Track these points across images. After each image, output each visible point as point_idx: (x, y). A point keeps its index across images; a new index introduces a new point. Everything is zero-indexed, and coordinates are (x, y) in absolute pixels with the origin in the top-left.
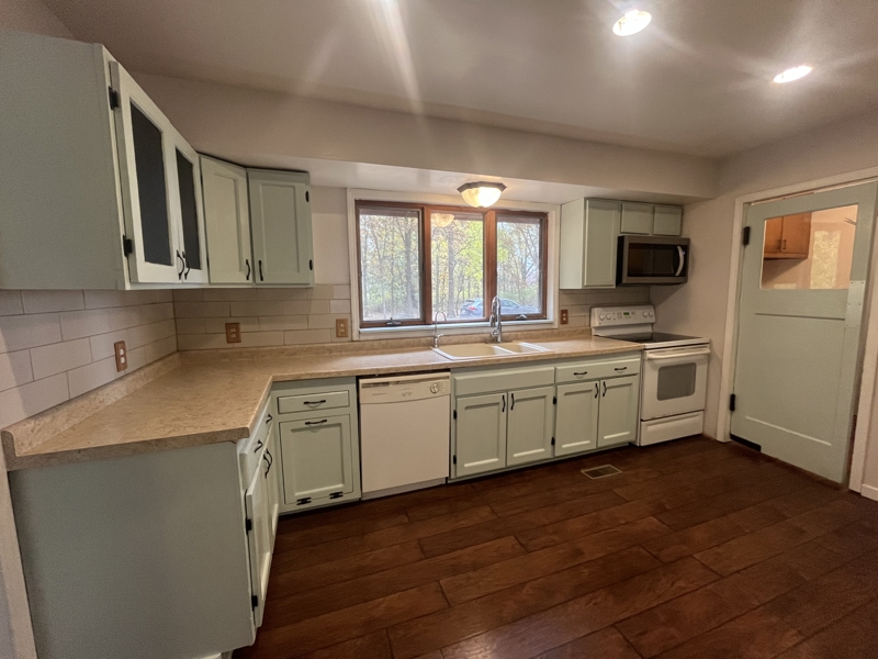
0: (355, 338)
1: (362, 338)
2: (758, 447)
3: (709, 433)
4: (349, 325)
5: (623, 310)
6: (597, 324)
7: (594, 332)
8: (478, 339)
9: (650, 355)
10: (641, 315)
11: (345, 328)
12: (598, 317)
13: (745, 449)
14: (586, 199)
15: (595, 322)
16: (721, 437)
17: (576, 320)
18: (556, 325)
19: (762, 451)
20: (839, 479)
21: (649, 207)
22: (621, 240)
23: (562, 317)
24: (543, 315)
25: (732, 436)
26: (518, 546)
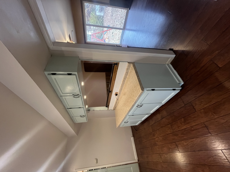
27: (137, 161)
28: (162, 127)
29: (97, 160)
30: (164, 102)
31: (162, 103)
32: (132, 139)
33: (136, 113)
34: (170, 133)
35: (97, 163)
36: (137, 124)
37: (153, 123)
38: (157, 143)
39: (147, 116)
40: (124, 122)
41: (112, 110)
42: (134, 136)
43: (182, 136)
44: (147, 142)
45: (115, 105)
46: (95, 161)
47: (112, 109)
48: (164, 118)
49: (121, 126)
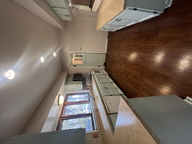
0: (98, 131)
1: (98, 129)
2: (104, 63)
3: (104, 69)
4: (95, 133)
5: (86, 82)
6: (89, 84)
7: (91, 85)
8: (94, 102)
9: (93, 74)
10: (87, 80)
11: (95, 134)
12: (88, 84)
13: (105, 64)
14: (65, 85)
15: (89, 85)
16: (104, 67)
17: (89, 87)
18: (90, 90)
19: (105, 62)
20: (105, 54)
21: (68, 78)
22: (74, 81)
23: (88, 89)
24: (88, 93)
25: (104, 66)
26: (129, 74)
27: (106, 53)
28: (129, 39)
29: (81, 48)
30: (141, 21)
31: (139, 21)
32: (107, 40)
33: (113, 24)
34: (132, 45)
35: (81, 49)
36: (113, 31)
37: (125, 34)
38: (121, 48)
39: (122, 27)
40: (103, 28)
41: (94, 12)
42: (108, 38)
43: (137, 49)
44: (116, 45)
45: (99, 8)
46: (80, 49)
47: (95, 10)
48: (134, 33)
49: (100, 30)
